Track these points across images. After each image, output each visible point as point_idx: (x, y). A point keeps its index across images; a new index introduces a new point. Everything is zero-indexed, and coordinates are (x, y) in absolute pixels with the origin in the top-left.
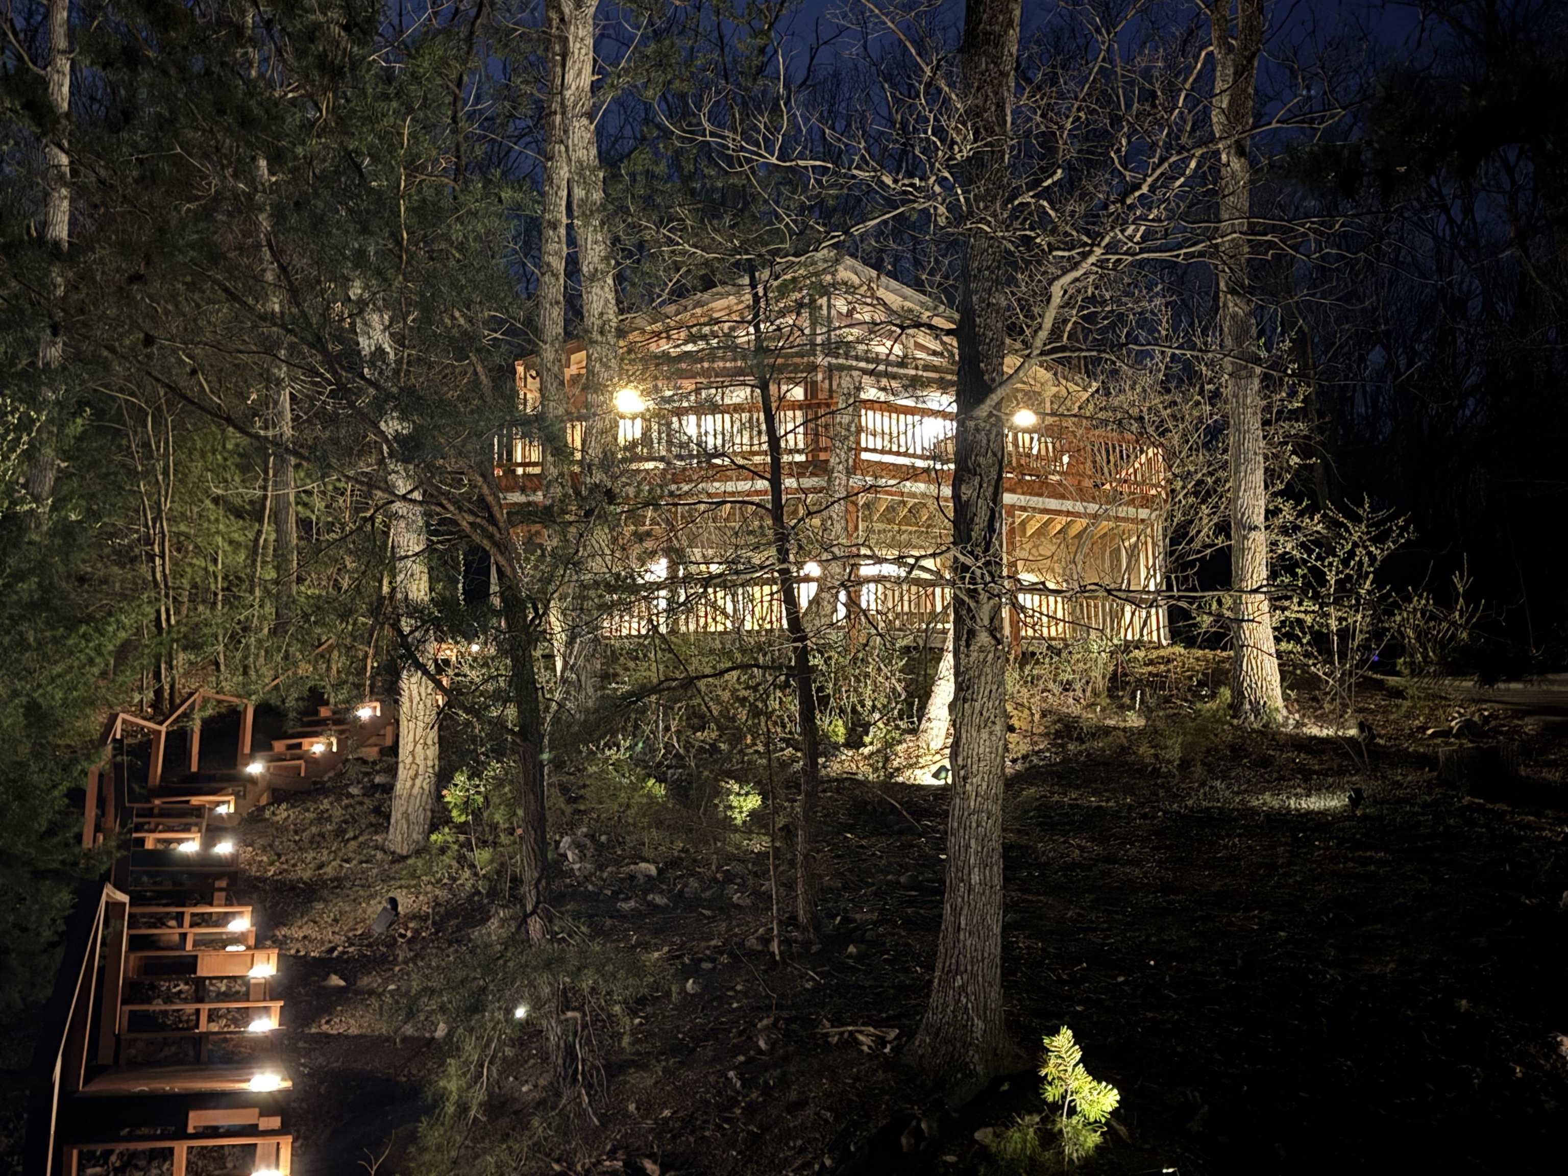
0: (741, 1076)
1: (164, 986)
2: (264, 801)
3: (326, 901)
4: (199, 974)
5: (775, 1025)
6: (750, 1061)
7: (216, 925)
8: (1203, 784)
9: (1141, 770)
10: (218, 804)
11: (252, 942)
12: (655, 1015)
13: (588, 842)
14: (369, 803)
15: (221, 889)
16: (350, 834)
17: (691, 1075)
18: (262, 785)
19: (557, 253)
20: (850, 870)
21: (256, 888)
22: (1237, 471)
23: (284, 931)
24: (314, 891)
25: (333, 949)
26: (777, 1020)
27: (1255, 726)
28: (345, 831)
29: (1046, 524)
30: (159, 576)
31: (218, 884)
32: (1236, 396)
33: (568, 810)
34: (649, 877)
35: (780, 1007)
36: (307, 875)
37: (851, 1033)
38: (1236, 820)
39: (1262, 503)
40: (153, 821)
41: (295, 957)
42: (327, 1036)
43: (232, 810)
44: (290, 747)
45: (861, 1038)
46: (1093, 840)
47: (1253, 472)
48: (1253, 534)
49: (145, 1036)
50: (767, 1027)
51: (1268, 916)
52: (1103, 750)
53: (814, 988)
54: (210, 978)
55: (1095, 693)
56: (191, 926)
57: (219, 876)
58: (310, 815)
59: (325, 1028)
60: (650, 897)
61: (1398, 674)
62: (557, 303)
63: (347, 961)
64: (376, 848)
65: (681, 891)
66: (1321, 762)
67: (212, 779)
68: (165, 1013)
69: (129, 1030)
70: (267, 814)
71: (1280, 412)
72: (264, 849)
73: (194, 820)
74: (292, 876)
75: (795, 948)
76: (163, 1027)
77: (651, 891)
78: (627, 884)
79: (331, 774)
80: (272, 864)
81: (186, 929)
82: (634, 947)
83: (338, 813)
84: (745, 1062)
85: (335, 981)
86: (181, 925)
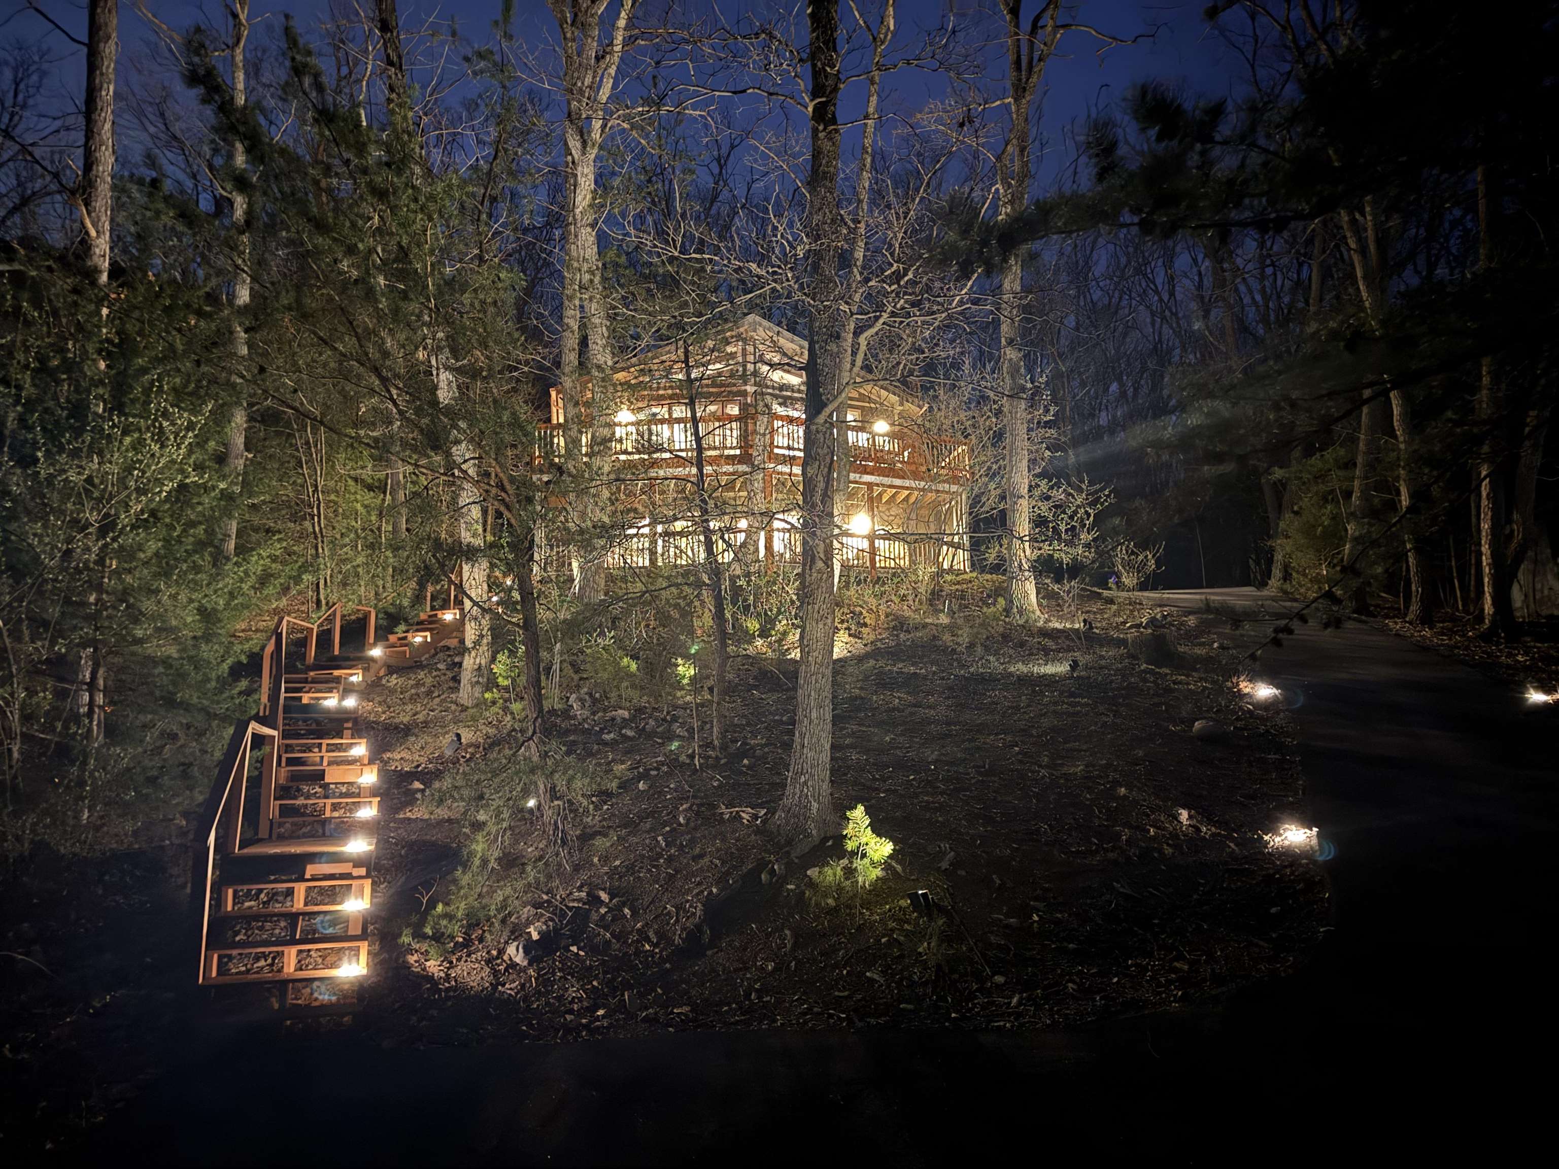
0: (665, 840)
1: (305, 788)
2: (382, 673)
3: (416, 736)
4: (327, 780)
5: (690, 808)
6: (673, 830)
7: (345, 751)
8: (981, 659)
9: (944, 650)
10: (352, 675)
11: (366, 762)
12: (617, 804)
13: (587, 697)
14: (450, 674)
15: (347, 729)
16: (436, 694)
17: (635, 840)
18: (380, 663)
19: (574, 317)
20: (752, 714)
21: (373, 728)
22: (1011, 461)
23: (389, 755)
24: (409, 730)
25: (418, 766)
26: (692, 806)
27: (1020, 622)
28: (433, 692)
29: (894, 496)
30: (317, 529)
31: (346, 725)
32: (1010, 412)
33: (576, 677)
34: (624, 719)
35: (694, 797)
36: (406, 720)
37: (737, 812)
38: (999, 680)
39: (1026, 481)
40: (308, 686)
41: (395, 771)
42: (409, 819)
43: (360, 679)
44: (400, 639)
45: (743, 815)
46: (908, 693)
47: (1021, 460)
48: (1020, 501)
49: (290, 820)
50: (684, 810)
51: (1009, 738)
52: (922, 637)
53: (719, 786)
54: (336, 784)
55: (921, 603)
56: (327, 751)
57: (347, 720)
58: (411, 682)
59: (409, 814)
60: (624, 731)
61: (1110, 589)
62: (574, 350)
63: (427, 773)
64: (452, 702)
65: (644, 727)
66: (1057, 644)
67: (348, 659)
68: (306, 806)
69: (280, 816)
70: (384, 681)
71: (1039, 423)
72: (380, 703)
73: (334, 685)
74: (397, 720)
75: (710, 761)
76: (304, 815)
77: (624, 728)
78: (609, 724)
79: (427, 656)
80: (384, 713)
81: (324, 753)
82: (610, 763)
83: (429, 681)
84: (670, 831)
85: (417, 785)
86: (320, 751)
